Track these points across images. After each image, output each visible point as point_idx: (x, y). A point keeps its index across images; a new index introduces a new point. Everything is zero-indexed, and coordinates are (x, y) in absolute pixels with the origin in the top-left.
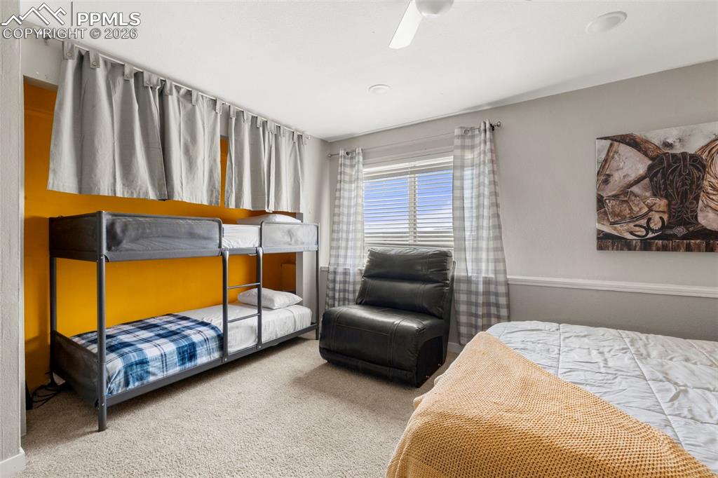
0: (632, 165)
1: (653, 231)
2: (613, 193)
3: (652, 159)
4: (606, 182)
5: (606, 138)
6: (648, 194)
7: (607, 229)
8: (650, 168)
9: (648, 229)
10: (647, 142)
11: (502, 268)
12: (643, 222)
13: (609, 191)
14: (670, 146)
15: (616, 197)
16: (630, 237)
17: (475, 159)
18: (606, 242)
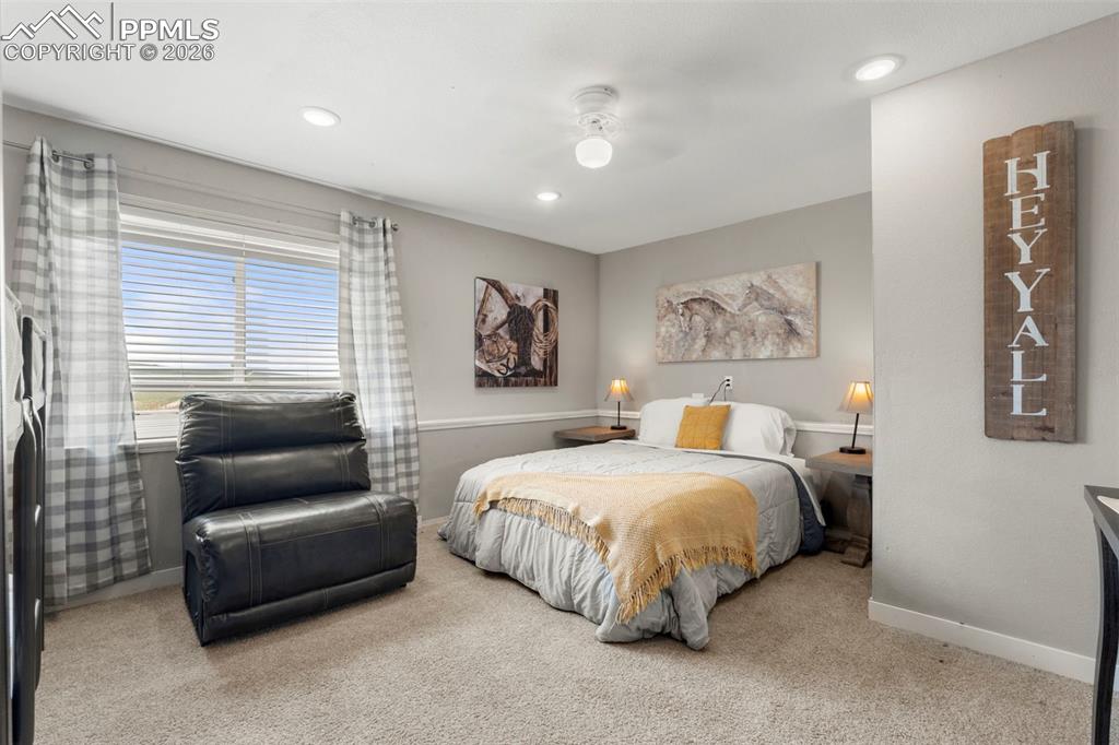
0: (498, 311)
1: (511, 370)
2: (488, 333)
3: (510, 307)
4: (484, 321)
5: (484, 279)
6: (508, 337)
7: (484, 367)
8: (509, 314)
9: (508, 368)
10: (507, 291)
11: (412, 412)
12: (505, 362)
13: (485, 332)
14: (518, 298)
15: (489, 336)
16: (498, 374)
17: (366, 264)
18: (484, 379)
